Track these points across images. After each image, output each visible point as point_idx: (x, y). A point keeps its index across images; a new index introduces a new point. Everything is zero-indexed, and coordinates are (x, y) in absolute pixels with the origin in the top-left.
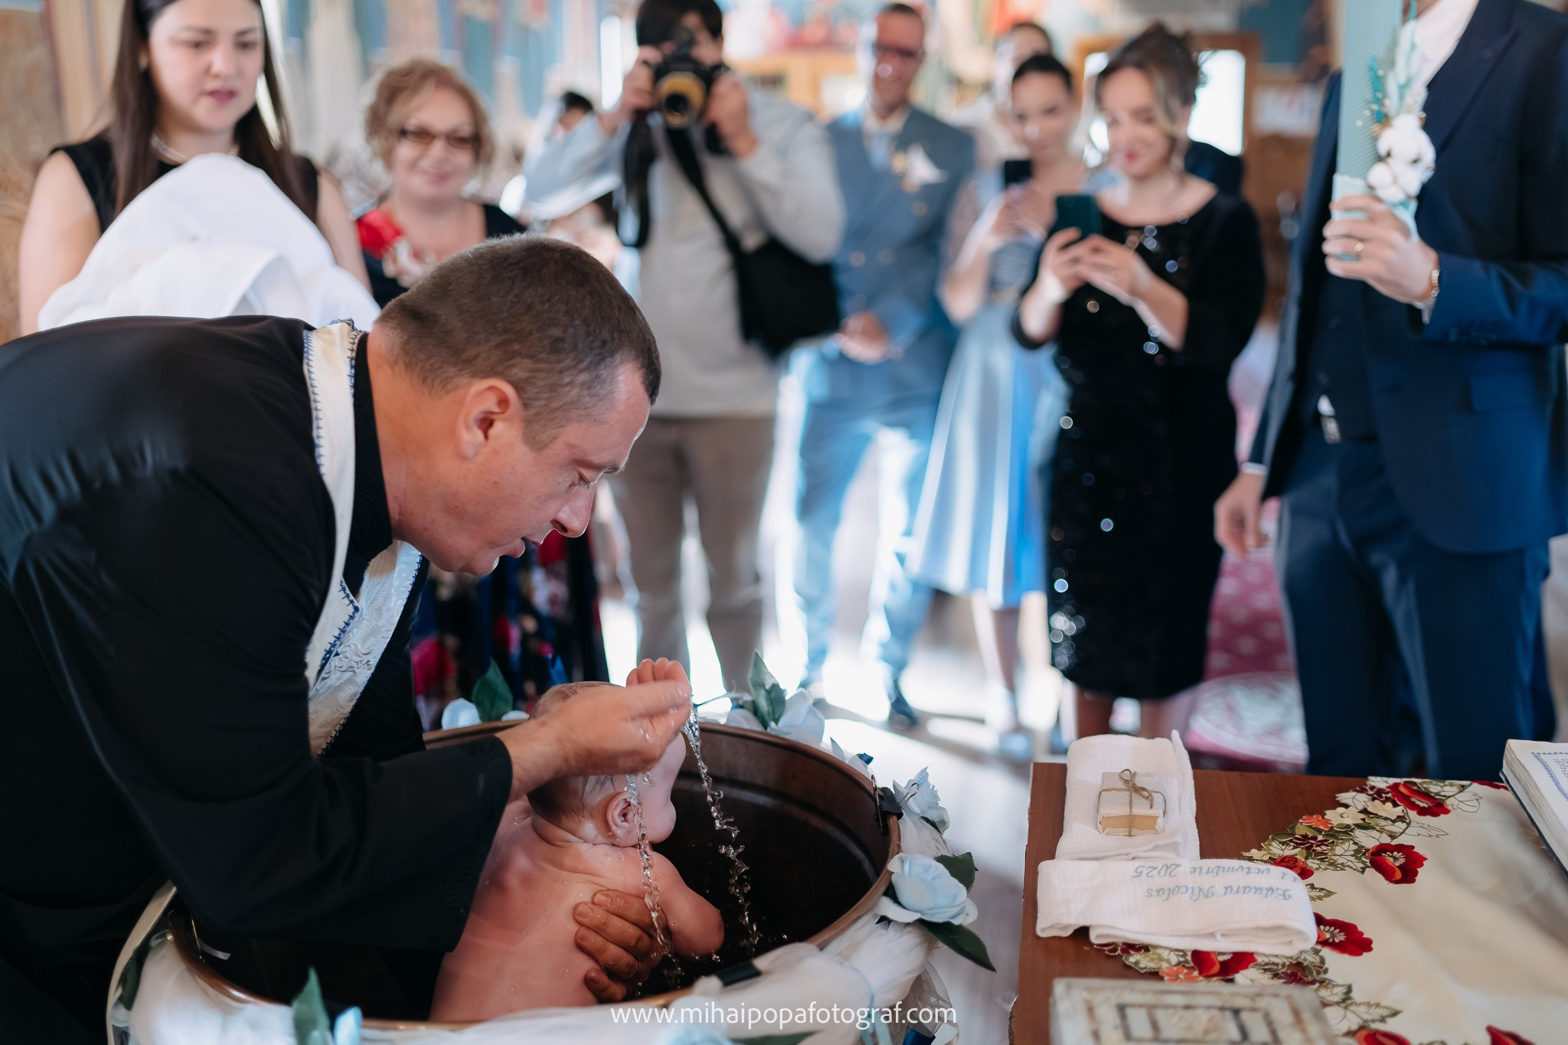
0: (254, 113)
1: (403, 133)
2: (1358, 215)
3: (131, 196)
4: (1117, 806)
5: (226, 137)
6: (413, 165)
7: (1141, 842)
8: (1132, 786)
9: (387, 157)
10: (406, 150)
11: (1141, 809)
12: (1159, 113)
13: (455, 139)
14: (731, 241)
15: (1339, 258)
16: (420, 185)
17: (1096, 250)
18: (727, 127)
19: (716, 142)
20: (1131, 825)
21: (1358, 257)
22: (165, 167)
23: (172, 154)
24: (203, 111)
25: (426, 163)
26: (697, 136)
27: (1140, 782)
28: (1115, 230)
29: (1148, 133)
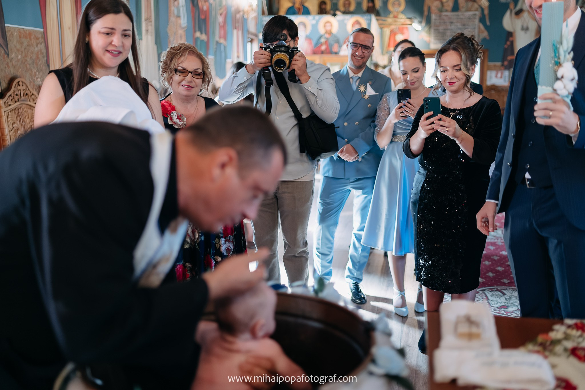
0: (127, 60)
1: (176, 71)
2: (549, 101)
3: (78, 90)
4: (464, 328)
5: (116, 70)
6: (179, 83)
7: (475, 343)
8: (469, 320)
9: (170, 80)
10: (177, 77)
11: (474, 330)
12: (463, 67)
13: (195, 73)
14: (297, 114)
15: (541, 117)
16: (182, 90)
17: (440, 120)
18: (298, 72)
19: (294, 77)
20: (471, 336)
21: (550, 117)
22: (92, 79)
23: (95, 75)
24: (107, 59)
25: (183, 83)
26: (286, 75)
27: (473, 318)
28: (446, 112)
29: (458, 74)
